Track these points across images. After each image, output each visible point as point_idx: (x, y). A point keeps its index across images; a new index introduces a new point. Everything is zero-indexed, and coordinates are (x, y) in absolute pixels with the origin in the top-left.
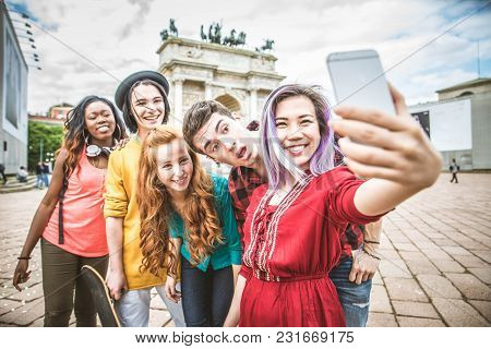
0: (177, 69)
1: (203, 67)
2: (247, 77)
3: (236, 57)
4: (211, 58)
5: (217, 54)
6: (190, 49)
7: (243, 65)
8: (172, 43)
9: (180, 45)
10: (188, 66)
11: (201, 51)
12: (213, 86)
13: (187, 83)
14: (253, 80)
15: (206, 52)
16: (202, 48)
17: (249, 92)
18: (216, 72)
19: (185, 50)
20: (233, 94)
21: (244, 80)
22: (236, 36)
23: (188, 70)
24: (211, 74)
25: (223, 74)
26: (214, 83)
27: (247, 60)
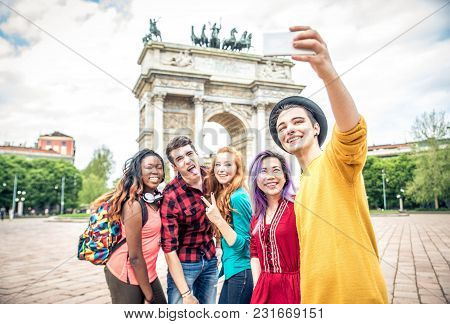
0: (157, 82)
1: (190, 78)
2: (251, 88)
3: (239, 65)
4: (203, 66)
5: (211, 61)
6: (175, 56)
7: (246, 74)
8: (152, 49)
9: (162, 51)
10: (171, 76)
11: (190, 58)
12: (205, 101)
13: (169, 99)
14: (259, 92)
15: (198, 60)
16: (191, 54)
17: (255, 108)
18: (208, 84)
19: (168, 57)
20: (234, 112)
21: (249, 94)
22: (238, 38)
23: (170, 83)
24: (202, 87)
25: (220, 85)
26: (206, 97)
27: (253, 67)
